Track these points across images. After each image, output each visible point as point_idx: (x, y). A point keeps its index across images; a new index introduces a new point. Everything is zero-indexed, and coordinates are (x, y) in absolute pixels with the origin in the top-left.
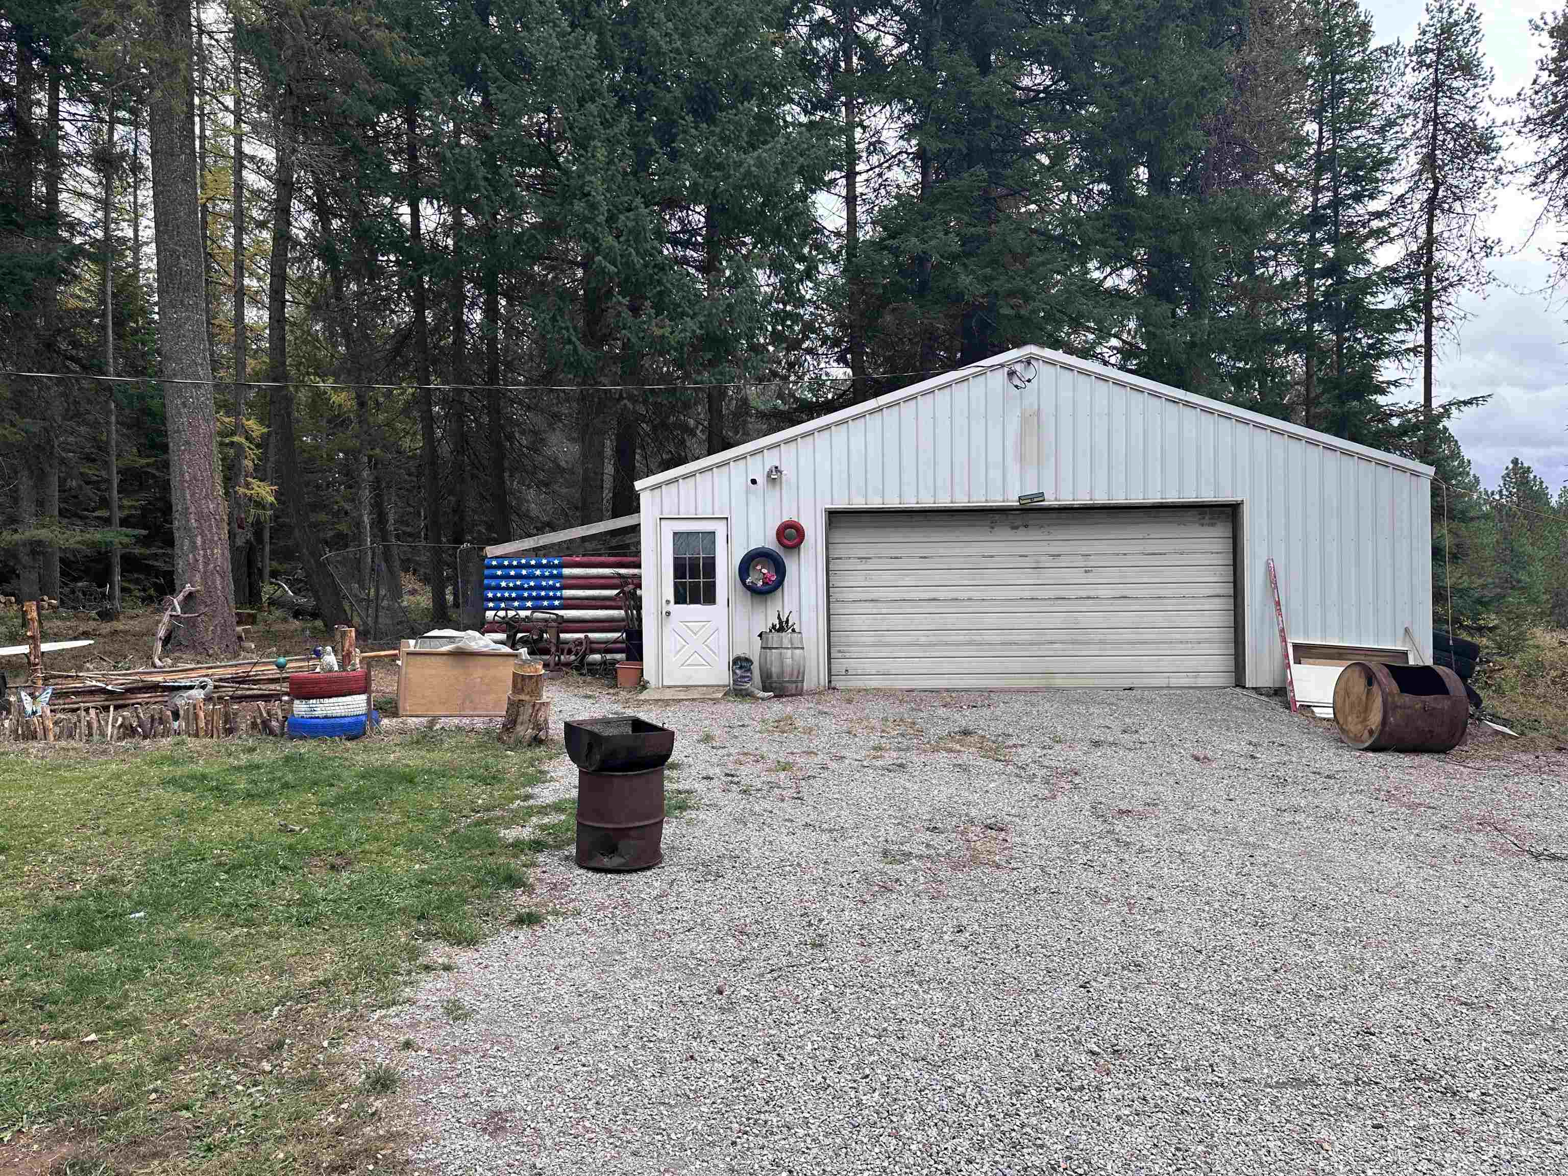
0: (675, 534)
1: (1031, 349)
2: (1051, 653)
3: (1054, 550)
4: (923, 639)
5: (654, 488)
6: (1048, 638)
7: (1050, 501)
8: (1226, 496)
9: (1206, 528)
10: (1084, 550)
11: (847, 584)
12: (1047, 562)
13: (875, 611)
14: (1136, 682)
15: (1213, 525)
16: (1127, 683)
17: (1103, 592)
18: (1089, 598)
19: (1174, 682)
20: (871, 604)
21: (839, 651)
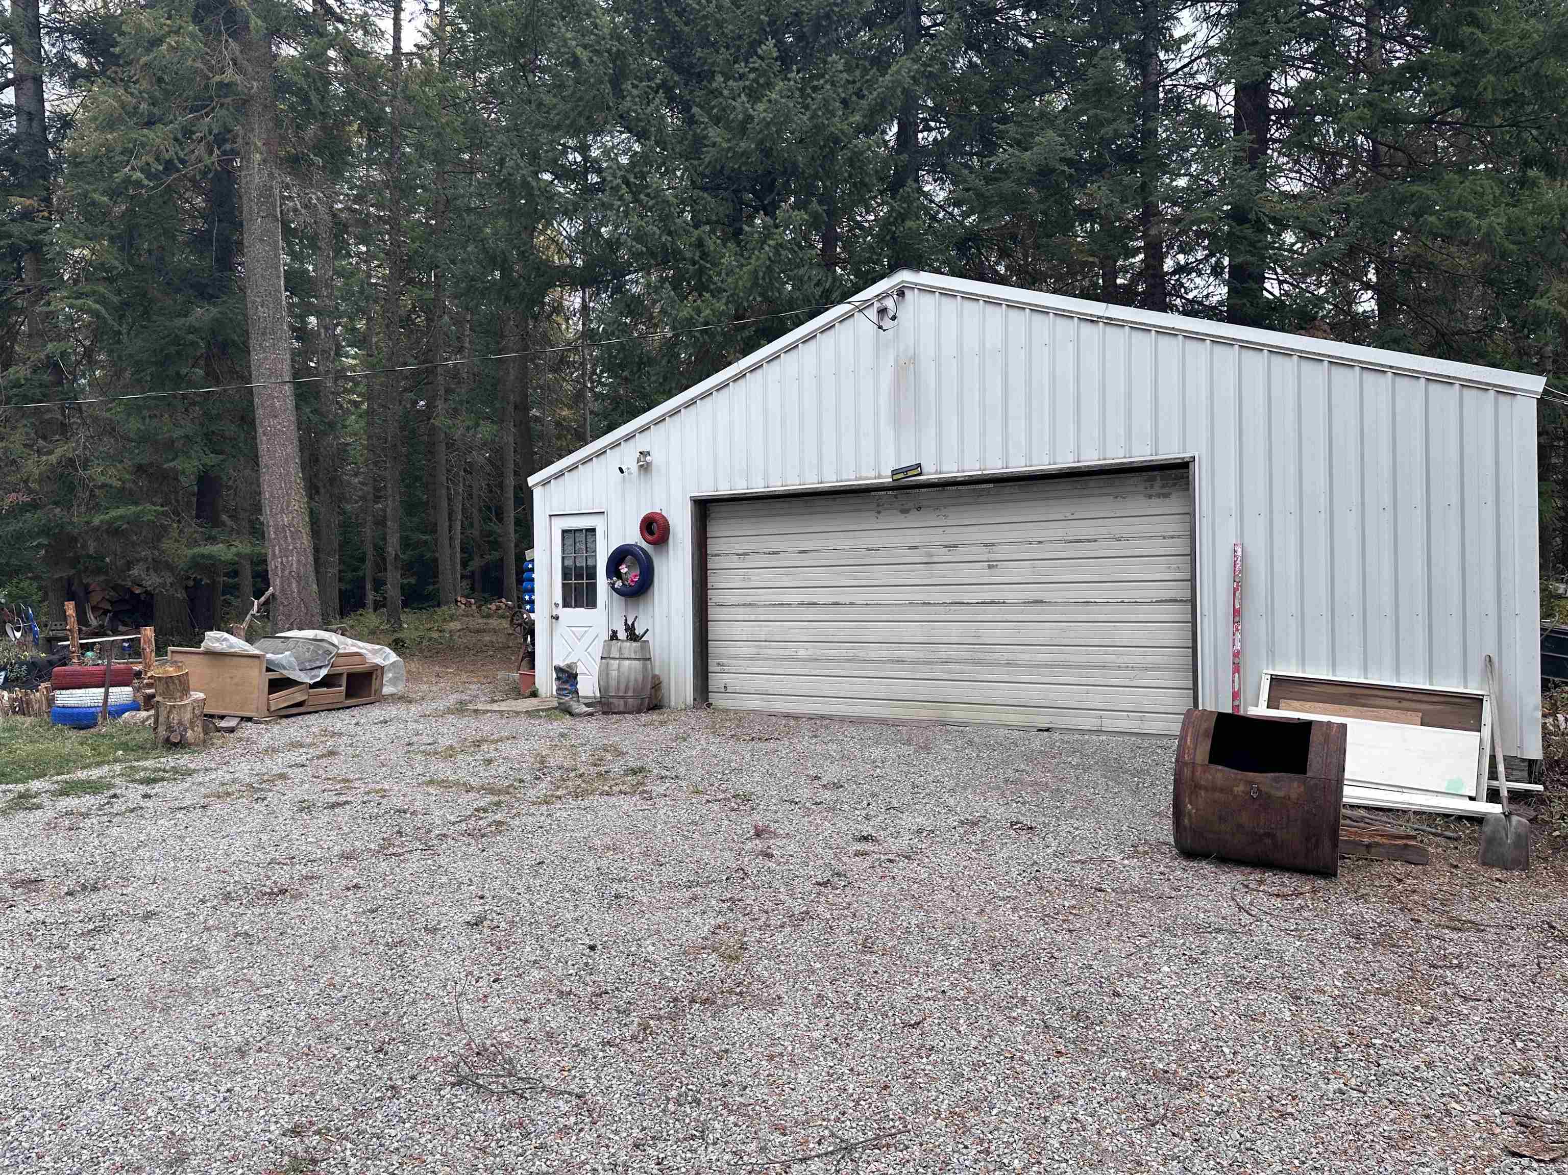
0: (564, 532)
1: (905, 276)
2: (945, 676)
3: (950, 539)
4: (802, 652)
5: (545, 483)
6: (943, 655)
7: (930, 473)
8: (1170, 452)
9: (1155, 501)
10: (989, 538)
11: (729, 585)
12: (942, 555)
13: (753, 617)
14: (1058, 722)
15: (1166, 496)
16: (1044, 722)
17: (1010, 595)
18: (992, 602)
19: (1108, 725)
20: (748, 609)
21: (719, 664)
